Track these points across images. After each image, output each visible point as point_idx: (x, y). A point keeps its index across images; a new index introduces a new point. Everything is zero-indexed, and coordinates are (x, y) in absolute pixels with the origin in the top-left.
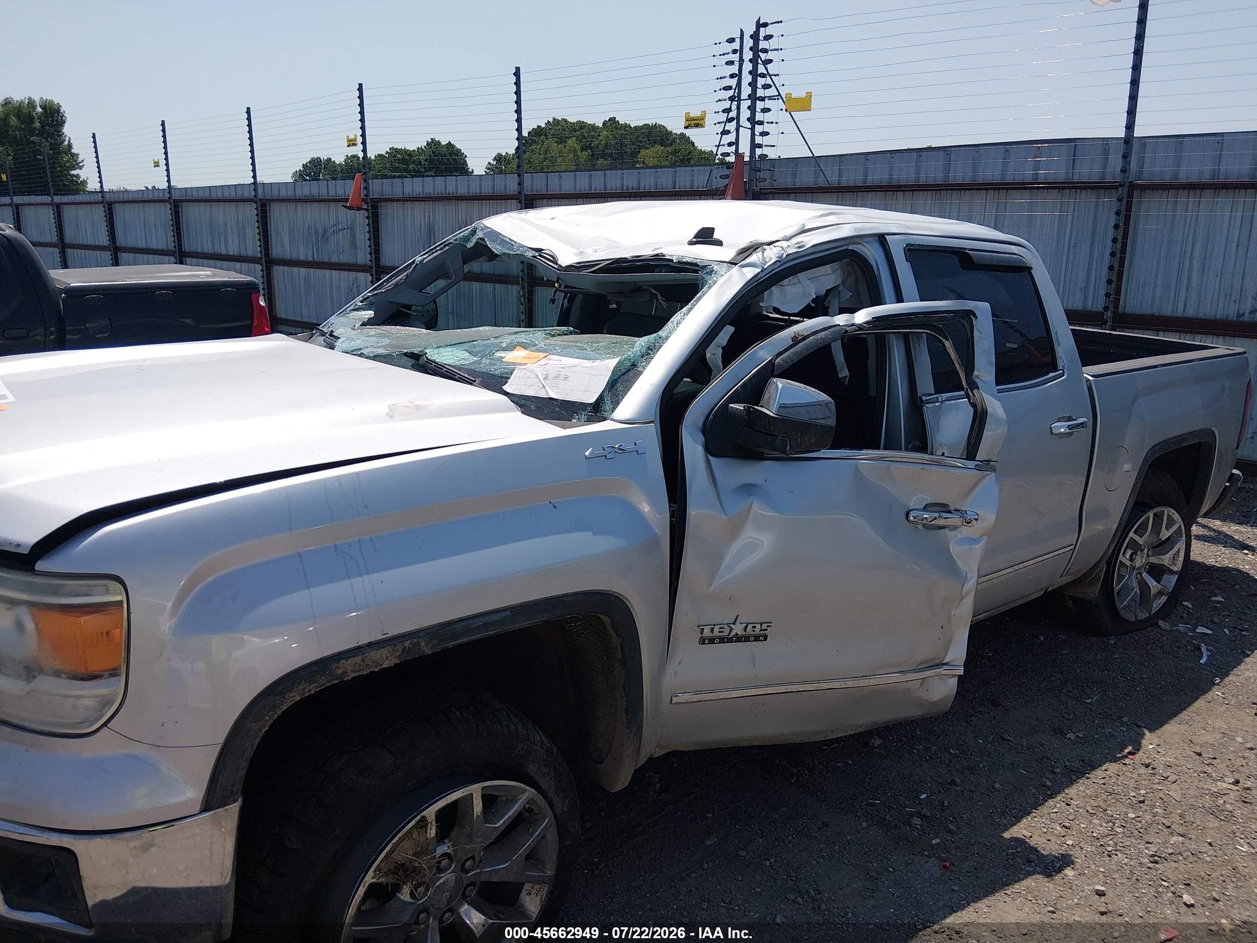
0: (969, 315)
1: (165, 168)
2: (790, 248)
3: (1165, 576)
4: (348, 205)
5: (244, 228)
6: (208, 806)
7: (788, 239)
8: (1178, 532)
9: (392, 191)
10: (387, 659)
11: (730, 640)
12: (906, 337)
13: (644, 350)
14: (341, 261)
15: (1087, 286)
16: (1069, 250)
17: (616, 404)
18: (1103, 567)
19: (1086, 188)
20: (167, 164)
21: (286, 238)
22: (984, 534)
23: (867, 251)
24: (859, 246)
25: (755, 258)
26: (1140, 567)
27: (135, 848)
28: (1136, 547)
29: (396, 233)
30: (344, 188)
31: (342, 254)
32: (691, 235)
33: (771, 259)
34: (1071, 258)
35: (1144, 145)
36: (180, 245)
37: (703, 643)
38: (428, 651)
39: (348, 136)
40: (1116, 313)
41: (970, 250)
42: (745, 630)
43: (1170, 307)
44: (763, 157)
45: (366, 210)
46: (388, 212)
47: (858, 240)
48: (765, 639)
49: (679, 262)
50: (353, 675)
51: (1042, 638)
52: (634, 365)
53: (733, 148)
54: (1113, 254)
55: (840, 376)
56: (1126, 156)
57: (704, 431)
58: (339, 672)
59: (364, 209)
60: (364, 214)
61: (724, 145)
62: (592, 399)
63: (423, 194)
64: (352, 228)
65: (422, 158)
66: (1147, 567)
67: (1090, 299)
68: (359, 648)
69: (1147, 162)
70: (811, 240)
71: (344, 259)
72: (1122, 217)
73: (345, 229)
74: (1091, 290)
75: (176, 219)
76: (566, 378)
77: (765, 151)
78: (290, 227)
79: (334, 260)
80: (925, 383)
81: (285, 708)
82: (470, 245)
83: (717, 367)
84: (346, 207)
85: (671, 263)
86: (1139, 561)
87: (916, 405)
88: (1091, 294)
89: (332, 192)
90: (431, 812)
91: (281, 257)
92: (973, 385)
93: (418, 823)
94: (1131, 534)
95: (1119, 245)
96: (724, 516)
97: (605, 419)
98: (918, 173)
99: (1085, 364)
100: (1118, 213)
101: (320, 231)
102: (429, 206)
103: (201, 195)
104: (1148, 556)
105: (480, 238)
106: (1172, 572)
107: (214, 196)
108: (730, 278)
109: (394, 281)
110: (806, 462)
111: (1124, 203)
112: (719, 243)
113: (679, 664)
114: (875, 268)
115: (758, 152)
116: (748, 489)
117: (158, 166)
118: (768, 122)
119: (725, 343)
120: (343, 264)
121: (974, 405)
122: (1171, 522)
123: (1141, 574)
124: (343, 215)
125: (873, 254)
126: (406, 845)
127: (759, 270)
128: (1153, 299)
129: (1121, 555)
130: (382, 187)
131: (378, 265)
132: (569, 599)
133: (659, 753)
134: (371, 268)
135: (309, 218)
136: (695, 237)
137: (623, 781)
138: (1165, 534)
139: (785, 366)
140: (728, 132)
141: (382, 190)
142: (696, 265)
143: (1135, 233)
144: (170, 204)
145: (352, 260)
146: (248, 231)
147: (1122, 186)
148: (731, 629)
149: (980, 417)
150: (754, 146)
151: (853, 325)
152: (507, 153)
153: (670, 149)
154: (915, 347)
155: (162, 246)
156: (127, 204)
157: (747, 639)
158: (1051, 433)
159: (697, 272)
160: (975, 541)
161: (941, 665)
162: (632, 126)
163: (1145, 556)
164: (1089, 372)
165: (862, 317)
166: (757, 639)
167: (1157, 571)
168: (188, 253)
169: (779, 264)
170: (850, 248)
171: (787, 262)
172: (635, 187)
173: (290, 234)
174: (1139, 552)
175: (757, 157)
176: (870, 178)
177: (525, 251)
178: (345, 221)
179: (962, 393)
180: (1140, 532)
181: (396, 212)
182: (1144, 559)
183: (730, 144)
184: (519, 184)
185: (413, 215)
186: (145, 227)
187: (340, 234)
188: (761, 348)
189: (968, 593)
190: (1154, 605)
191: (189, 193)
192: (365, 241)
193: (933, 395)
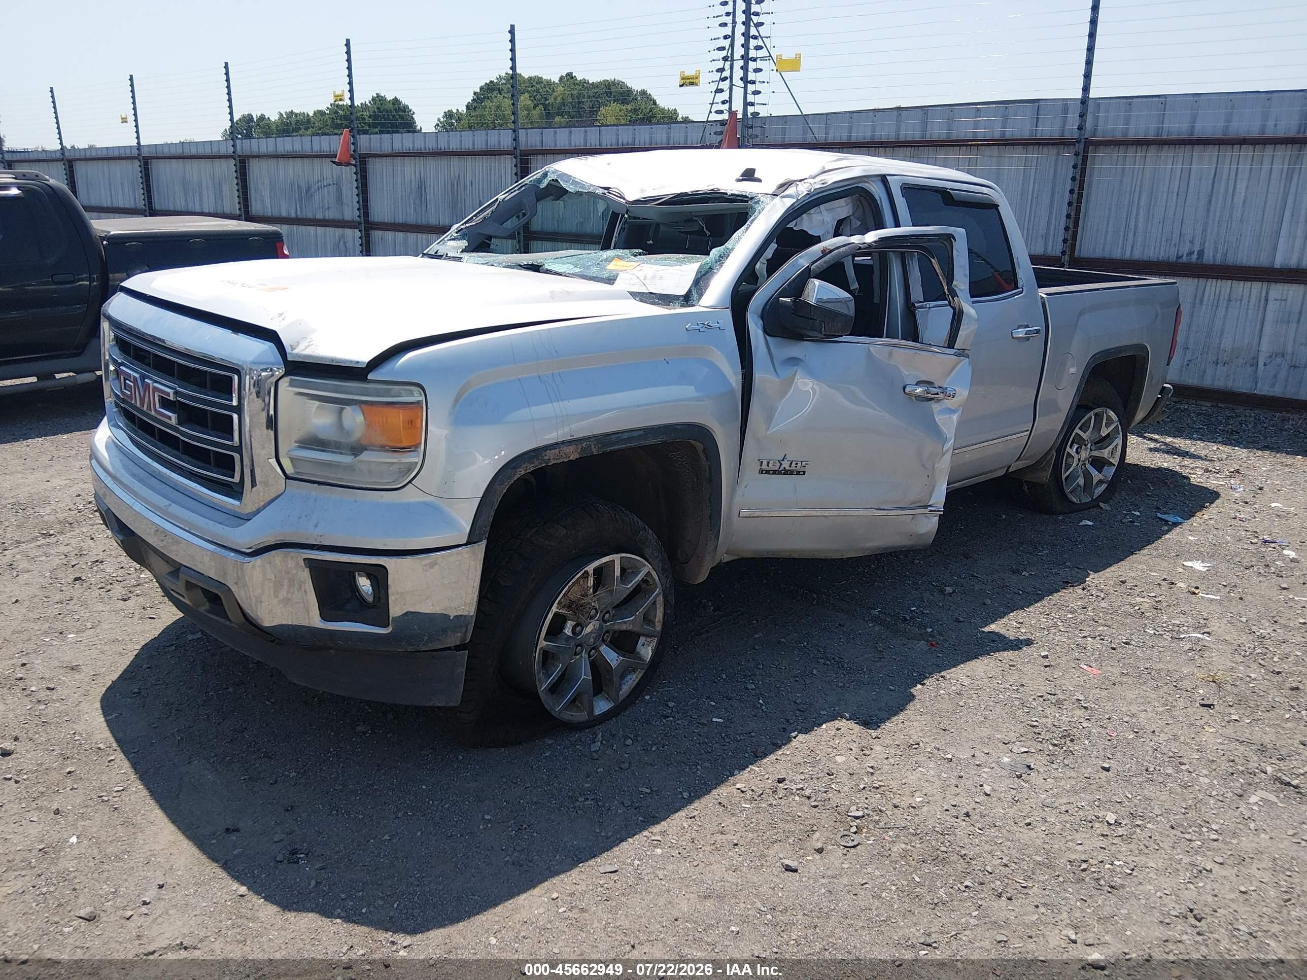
0: (950, 237)
1: (134, 124)
2: (817, 184)
3: (1106, 467)
4: (337, 161)
5: (220, 185)
6: (471, 540)
7: (814, 177)
8: (1116, 429)
9: (381, 146)
10: (573, 454)
11: (780, 473)
12: (903, 254)
13: (717, 258)
14: (327, 218)
15: (1047, 233)
16: (1032, 201)
17: (701, 295)
18: (1053, 455)
19: (1047, 144)
20: (136, 120)
21: (266, 194)
22: (960, 406)
23: (872, 188)
24: (866, 184)
25: (791, 191)
26: (1085, 461)
27: (426, 565)
28: (1079, 441)
29: (385, 188)
30: (329, 143)
31: (327, 211)
32: (738, 175)
33: (803, 192)
34: (1034, 206)
35: (1099, 105)
36: (150, 203)
37: (762, 473)
38: (595, 453)
39: (334, 92)
40: (1072, 256)
41: (951, 189)
42: (790, 466)
43: (1120, 250)
44: (755, 114)
45: (355, 166)
46: (376, 167)
47: (865, 179)
48: (804, 474)
49: (732, 195)
50: (553, 462)
51: (1004, 517)
52: (711, 268)
53: (727, 106)
54: (1070, 204)
55: (852, 288)
56: (1082, 115)
57: (762, 317)
58: (547, 458)
59: (353, 165)
60: (351, 169)
61: (718, 103)
62: (683, 292)
63: (413, 150)
64: (338, 184)
65: (366, 114)
66: (1090, 459)
67: (1050, 244)
68: (557, 444)
69: (1101, 122)
70: (831, 178)
71: (330, 215)
72: (1079, 170)
73: (330, 185)
74: (1051, 237)
75: (145, 176)
76: (661, 278)
77: (757, 109)
78: (270, 182)
79: (319, 216)
80: (917, 293)
81: (516, 478)
82: (543, 186)
83: (763, 276)
84: (334, 162)
85: (725, 196)
86: (1084, 455)
87: (910, 310)
88: (1051, 240)
89: (316, 148)
90: (590, 568)
91: (261, 214)
92: (954, 294)
93: (583, 574)
94: (1077, 430)
95: (1075, 196)
96: (778, 380)
97: (693, 306)
98: (898, 130)
99: (1039, 288)
100: (1075, 167)
101: (304, 187)
102: (420, 162)
103: (173, 152)
104: (1091, 450)
105: (553, 180)
106: (1112, 464)
107: (187, 152)
108: (775, 205)
109: (482, 216)
110: (830, 344)
111: (1080, 158)
112: (759, 180)
113: (746, 487)
114: (879, 202)
115: (750, 109)
116: (794, 361)
117: (126, 122)
118: (760, 82)
119: (770, 256)
120: (328, 221)
121: (954, 309)
122: (1110, 422)
123: (1084, 464)
124: (328, 170)
125: (877, 190)
126: (576, 588)
127: (795, 200)
128: (1105, 244)
129: (1068, 447)
130: (370, 143)
131: (367, 221)
132: (680, 427)
133: (727, 558)
134: (360, 223)
135: (291, 175)
136: (742, 176)
137: (703, 577)
138: (1104, 432)
139: (818, 271)
140: (722, 91)
141: (370, 145)
142: (746, 196)
143: (1090, 186)
144: (140, 161)
145: (337, 216)
146: (226, 189)
147: (1078, 141)
148: (781, 464)
149: (958, 316)
150: (746, 104)
151: (864, 243)
152: (457, 110)
153: (629, 107)
154: (909, 264)
155: (129, 204)
156: (90, 163)
157: (791, 473)
158: (1013, 337)
159: (747, 202)
160: (953, 411)
161: (927, 506)
162: (590, 82)
163: (1089, 450)
164: (1042, 292)
165: (871, 237)
166: (798, 473)
167: (1099, 463)
168: (158, 211)
169: (808, 196)
170: (860, 185)
171: (814, 195)
172: (630, 143)
173: (271, 191)
174: (1084, 447)
175: (749, 114)
176: (854, 134)
177: (596, 189)
178: (331, 177)
179: (946, 302)
180: (1084, 428)
181: (384, 167)
182: (1088, 453)
183: (723, 102)
184: (515, 140)
185: (403, 172)
186: (110, 184)
187: (326, 190)
188: (801, 257)
189: (948, 450)
190: (1096, 491)
191: (159, 149)
192: (352, 196)
193: (921, 302)
